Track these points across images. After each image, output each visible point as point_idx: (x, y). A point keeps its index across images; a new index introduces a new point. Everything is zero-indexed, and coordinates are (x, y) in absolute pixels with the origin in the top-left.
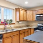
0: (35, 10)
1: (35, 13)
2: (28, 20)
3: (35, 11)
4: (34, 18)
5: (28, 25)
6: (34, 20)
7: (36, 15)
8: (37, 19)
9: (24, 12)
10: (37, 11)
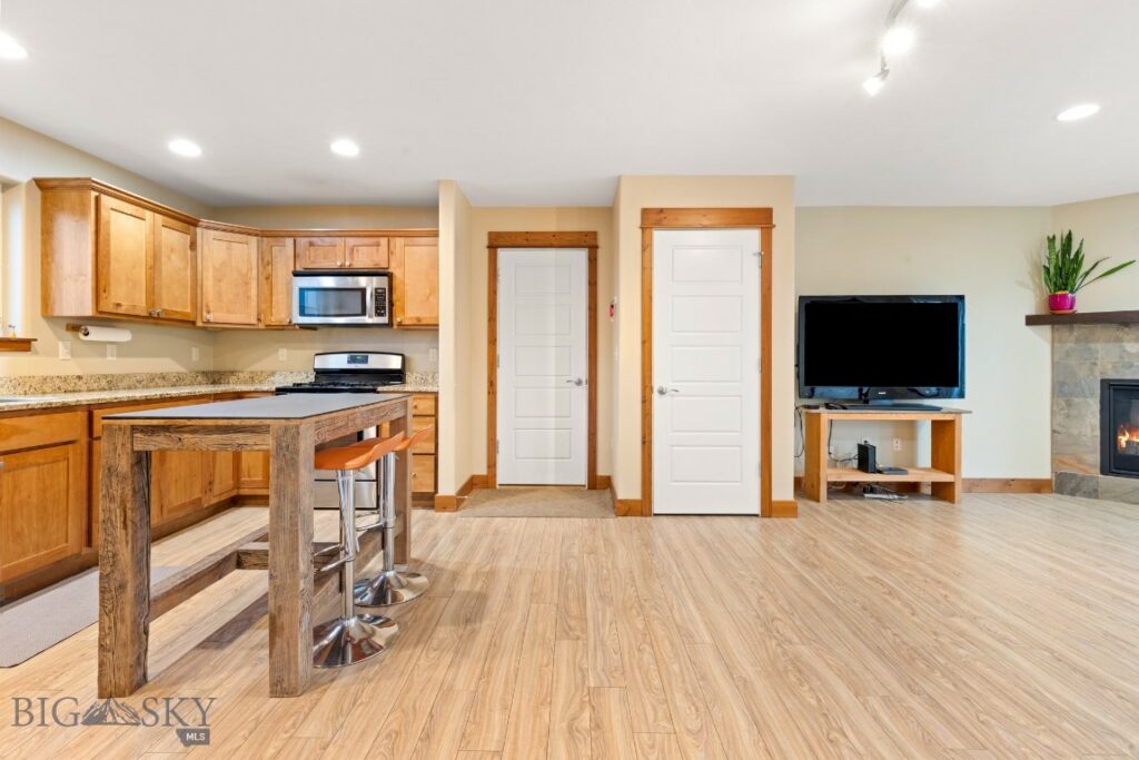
0: (294, 236)
1: (284, 254)
2: (211, 317)
3: (289, 241)
4: (279, 297)
5: (229, 367)
6: (278, 316)
7: (296, 274)
8: (302, 313)
9: (154, 232)
10: (303, 241)
